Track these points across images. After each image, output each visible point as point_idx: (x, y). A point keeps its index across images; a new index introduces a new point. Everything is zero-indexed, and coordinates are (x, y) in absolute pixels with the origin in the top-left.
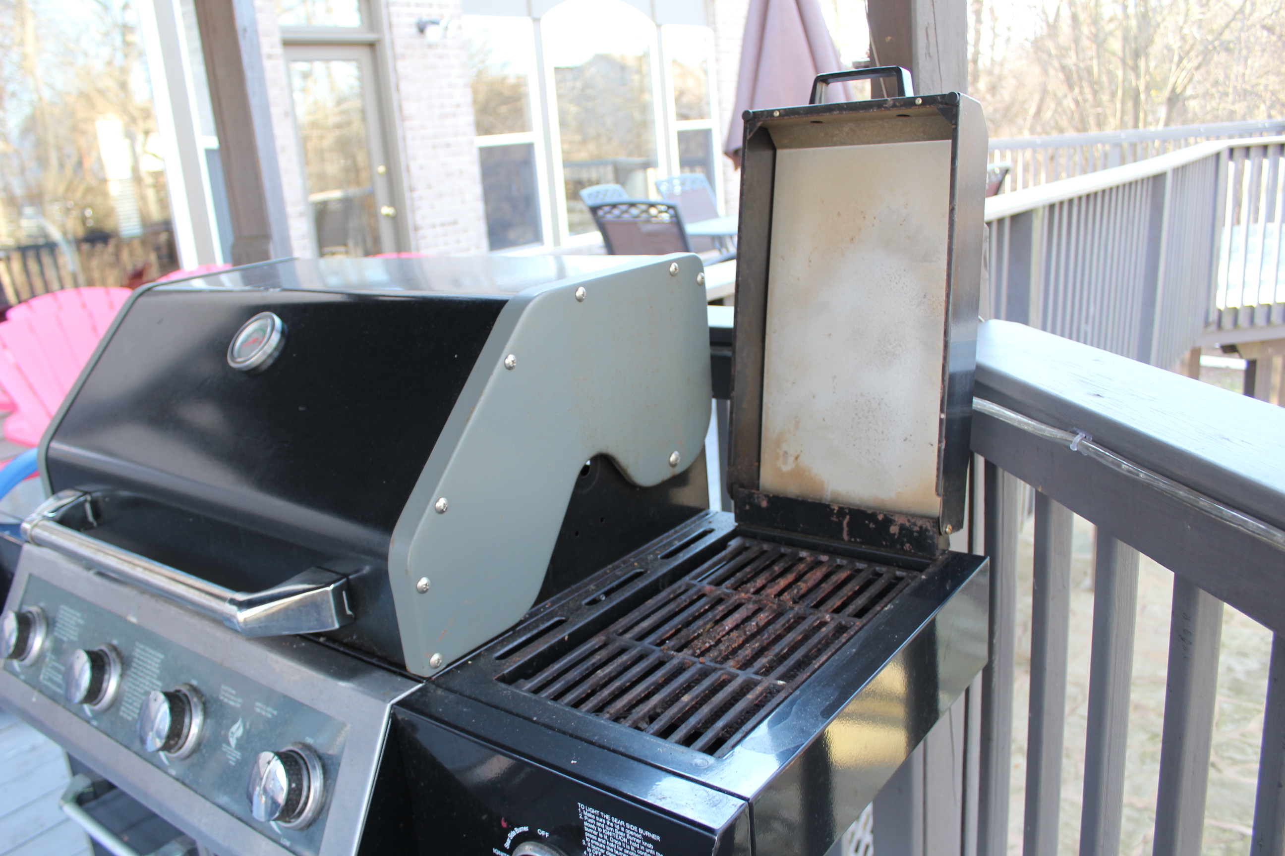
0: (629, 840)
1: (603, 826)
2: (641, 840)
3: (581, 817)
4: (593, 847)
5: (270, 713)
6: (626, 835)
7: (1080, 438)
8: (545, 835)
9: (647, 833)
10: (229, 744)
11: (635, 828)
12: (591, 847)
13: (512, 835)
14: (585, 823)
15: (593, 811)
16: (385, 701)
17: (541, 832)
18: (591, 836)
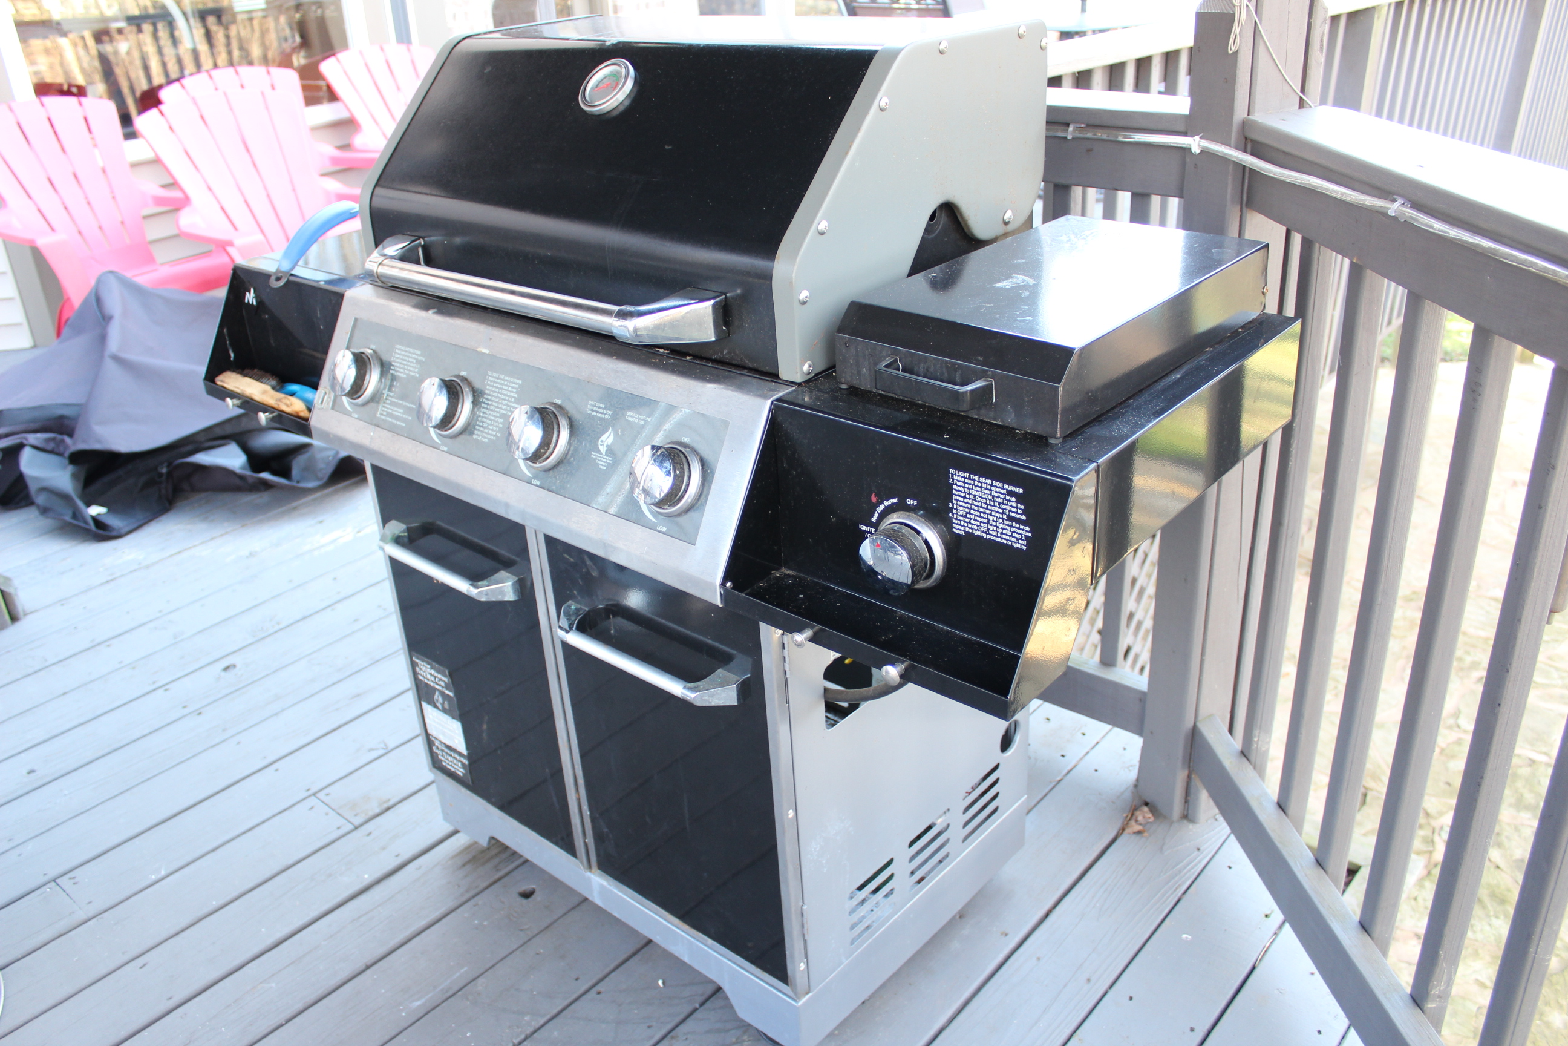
0: (993, 497)
1: (970, 487)
2: (1005, 495)
3: (950, 482)
4: (959, 508)
5: (643, 420)
6: (991, 493)
7: (1399, 204)
8: (913, 504)
9: (1012, 488)
10: (599, 451)
11: (1001, 485)
12: (957, 509)
13: (880, 508)
14: (954, 487)
15: (963, 474)
16: (766, 397)
17: (910, 502)
18: (958, 498)
